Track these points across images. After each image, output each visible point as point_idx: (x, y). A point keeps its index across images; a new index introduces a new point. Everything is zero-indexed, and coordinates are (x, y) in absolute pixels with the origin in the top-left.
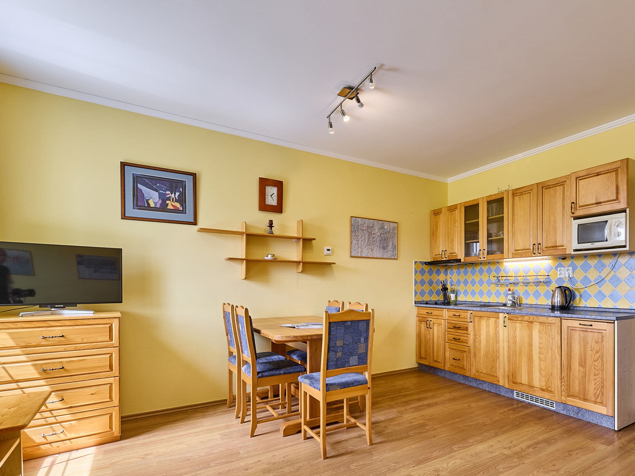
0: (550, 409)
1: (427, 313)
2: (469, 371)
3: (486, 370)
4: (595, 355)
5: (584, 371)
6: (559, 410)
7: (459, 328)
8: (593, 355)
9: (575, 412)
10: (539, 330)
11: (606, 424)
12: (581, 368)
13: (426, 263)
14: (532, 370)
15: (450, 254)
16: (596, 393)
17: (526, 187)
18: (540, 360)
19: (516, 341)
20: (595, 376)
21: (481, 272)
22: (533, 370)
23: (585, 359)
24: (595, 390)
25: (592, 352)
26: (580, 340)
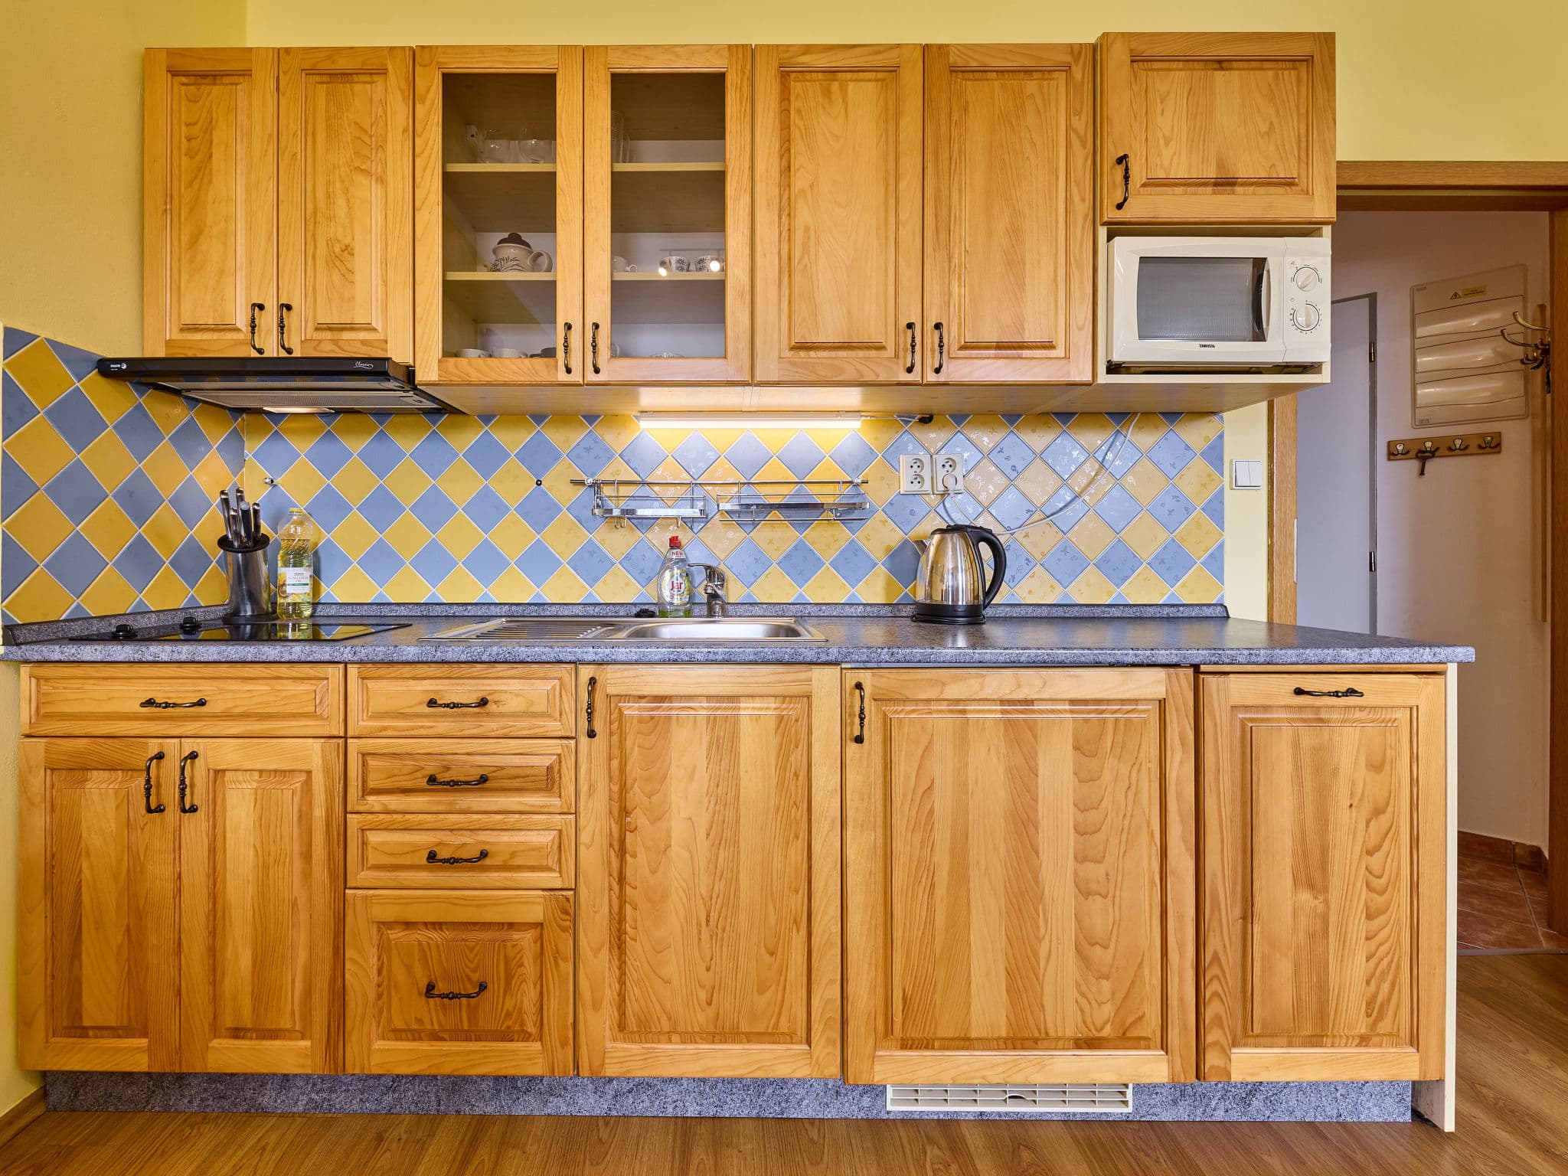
0: (1104, 1118)
1: (150, 703)
2: (564, 1044)
3: (711, 1011)
4: (1367, 826)
5: (1321, 908)
6: (1155, 1106)
7: (483, 779)
8: (1362, 826)
9: (1234, 1098)
10: (1076, 739)
11: (1375, 1110)
12: (1305, 896)
13: (105, 368)
14: (1036, 955)
15: (319, 328)
16: (1375, 996)
17: (857, 50)
18: (1084, 891)
19: (931, 812)
20: (1373, 919)
21: (487, 459)
22: (1043, 953)
23: (1324, 850)
24: (1368, 982)
25: (1354, 814)
26: (1297, 766)
